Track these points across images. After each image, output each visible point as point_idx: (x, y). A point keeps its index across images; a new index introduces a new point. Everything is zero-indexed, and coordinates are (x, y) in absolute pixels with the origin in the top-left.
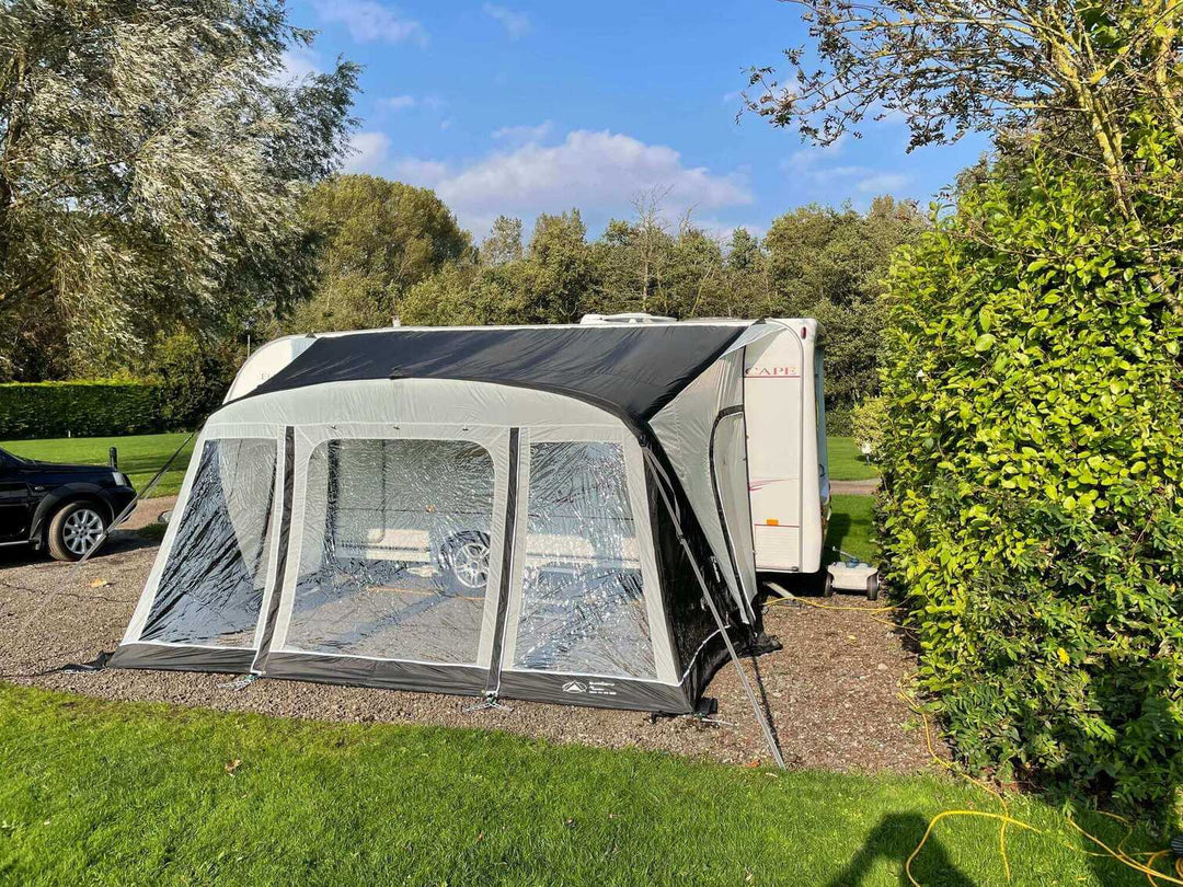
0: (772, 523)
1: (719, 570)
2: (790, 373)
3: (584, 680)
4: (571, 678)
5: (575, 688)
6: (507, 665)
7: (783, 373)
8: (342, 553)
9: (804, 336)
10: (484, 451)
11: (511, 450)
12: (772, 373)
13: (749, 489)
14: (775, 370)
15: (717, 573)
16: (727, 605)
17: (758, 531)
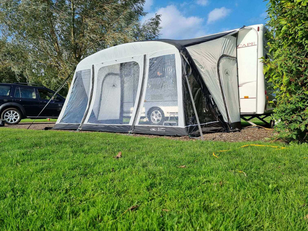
0: (246, 98)
1: (213, 100)
2: (253, 44)
3: (156, 128)
4: (153, 127)
5: (154, 130)
6: (137, 124)
7: (251, 45)
8: (125, 115)
9: (258, 30)
10: (137, 64)
11: (144, 62)
12: (247, 45)
13: (238, 86)
14: (248, 44)
15: (212, 101)
16: (217, 113)
17: (241, 100)
